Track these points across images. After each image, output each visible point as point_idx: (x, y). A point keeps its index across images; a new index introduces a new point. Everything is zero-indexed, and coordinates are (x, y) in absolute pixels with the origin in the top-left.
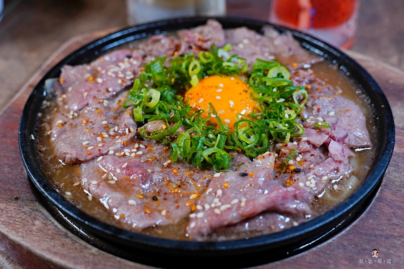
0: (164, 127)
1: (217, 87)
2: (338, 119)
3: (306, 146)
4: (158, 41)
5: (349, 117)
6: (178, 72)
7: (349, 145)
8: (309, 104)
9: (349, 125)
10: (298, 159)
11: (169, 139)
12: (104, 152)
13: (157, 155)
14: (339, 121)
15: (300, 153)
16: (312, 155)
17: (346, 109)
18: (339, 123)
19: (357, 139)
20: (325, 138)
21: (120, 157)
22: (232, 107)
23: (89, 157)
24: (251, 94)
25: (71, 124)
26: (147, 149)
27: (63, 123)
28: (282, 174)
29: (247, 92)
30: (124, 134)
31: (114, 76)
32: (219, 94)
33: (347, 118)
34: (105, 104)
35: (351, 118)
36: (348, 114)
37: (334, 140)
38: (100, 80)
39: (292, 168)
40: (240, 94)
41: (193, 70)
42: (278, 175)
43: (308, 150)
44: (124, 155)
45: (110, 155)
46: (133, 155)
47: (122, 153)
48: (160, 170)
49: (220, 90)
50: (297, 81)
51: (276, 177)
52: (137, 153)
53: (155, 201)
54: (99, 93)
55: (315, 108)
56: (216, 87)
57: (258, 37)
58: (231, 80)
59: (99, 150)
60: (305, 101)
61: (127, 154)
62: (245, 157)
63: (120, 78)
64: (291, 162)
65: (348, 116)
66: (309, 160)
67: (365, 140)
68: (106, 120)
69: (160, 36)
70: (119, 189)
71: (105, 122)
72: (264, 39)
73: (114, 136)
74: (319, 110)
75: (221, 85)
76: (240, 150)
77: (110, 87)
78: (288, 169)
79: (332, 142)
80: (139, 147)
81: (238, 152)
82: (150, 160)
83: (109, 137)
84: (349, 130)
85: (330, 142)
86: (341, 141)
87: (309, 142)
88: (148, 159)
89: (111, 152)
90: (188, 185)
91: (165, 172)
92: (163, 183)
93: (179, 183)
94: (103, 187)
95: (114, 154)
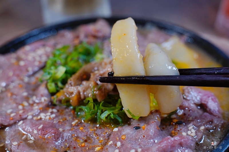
10: (179, 114)
12: (24, 117)
13: (67, 117)
16: (190, 110)
21: (38, 120)
23: (12, 122)
26: (59, 113)
30: (41, 102)
31: (32, 60)
34: (26, 81)
38: (22, 63)
39: (175, 121)
44: (41, 118)
46: (48, 117)
47: (39, 117)
48: (69, 129)
51: (163, 128)
52: (51, 116)
59: (20, 115)
61: (43, 117)
63: (38, 61)
70: (36, 148)
71: (25, 94)
73: (32, 104)
78: (172, 121)
80: (53, 111)
88: (60, 120)
89: (30, 117)
90: (93, 139)
91: (74, 130)
92: (72, 139)
93: (85, 138)
94: (23, 147)
95: (32, 119)
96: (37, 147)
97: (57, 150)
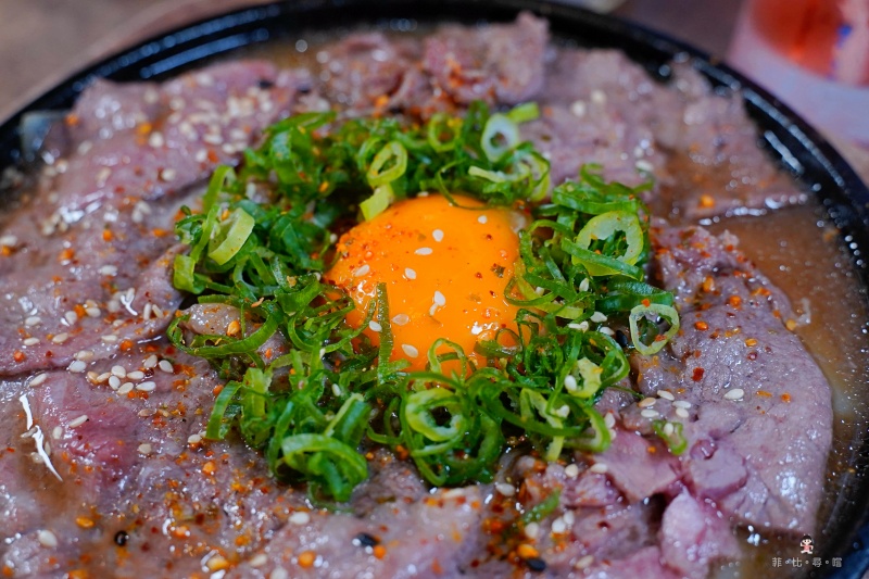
0: (232, 329)
1: (424, 239)
2: (743, 420)
3: (595, 491)
4: (364, 49)
5: (779, 421)
6: (349, 164)
7: (736, 518)
8: (679, 348)
9: (764, 449)
10: (559, 527)
11: (236, 364)
12: (60, 362)
13: (191, 404)
14: (743, 427)
15: (572, 508)
16: (603, 524)
17: (782, 392)
18: (738, 437)
19: (771, 502)
20: (665, 479)
21: (93, 386)
22: (432, 312)
23: (15, 367)
24: (512, 283)
25: (35, 254)
26: (177, 378)
27: (19, 244)
28: (494, 561)
29: (501, 270)
30: (139, 319)
31: (193, 136)
32: (418, 263)
33: (770, 423)
34: (137, 216)
35: (782, 426)
36: (780, 411)
37: (692, 491)
38: (157, 140)
39: (527, 550)
40: (479, 275)
41: (380, 171)
42: (482, 558)
43: (598, 503)
44: (106, 383)
45: (73, 373)
46: (128, 387)
47: (102, 378)
48: (173, 454)
49: (425, 251)
50: (678, 260)
51: (475, 564)
52: (139, 387)
53: (116, 548)
54: (137, 179)
55: (691, 364)
56: (422, 237)
57: (647, 86)
58: (476, 222)
59: (49, 354)
60: (669, 335)
61: (113, 383)
62: (412, 476)
63: (208, 145)
64: (532, 530)
65: (775, 418)
66: (586, 538)
67: (796, 514)
68: (115, 264)
69: (374, 37)
70: (42, 486)
71: (109, 270)
72: (662, 96)
73: (113, 317)
74: (698, 374)
75: (438, 235)
76: (404, 454)
77: (170, 167)
78: (515, 548)
79: (684, 496)
80: (158, 367)
81: (398, 456)
82: (165, 414)
83: (101, 317)
84: (758, 468)
85: (676, 496)
86: (713, 500)
87: (610, 479)
88: (161, 411)
89: (78, 366)
90: (225, 519)
91: (184, 464)
92: (163, 495)
93: (203, 508)
94: (5, 468)
95: (82, 375)
96: (46, 486)
97: (100, 517)
